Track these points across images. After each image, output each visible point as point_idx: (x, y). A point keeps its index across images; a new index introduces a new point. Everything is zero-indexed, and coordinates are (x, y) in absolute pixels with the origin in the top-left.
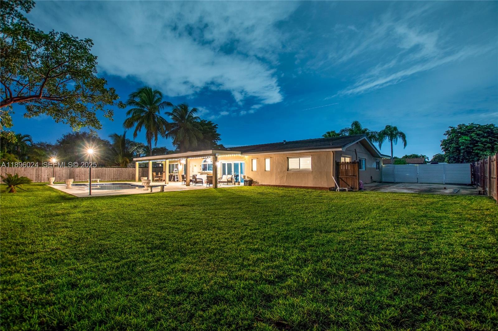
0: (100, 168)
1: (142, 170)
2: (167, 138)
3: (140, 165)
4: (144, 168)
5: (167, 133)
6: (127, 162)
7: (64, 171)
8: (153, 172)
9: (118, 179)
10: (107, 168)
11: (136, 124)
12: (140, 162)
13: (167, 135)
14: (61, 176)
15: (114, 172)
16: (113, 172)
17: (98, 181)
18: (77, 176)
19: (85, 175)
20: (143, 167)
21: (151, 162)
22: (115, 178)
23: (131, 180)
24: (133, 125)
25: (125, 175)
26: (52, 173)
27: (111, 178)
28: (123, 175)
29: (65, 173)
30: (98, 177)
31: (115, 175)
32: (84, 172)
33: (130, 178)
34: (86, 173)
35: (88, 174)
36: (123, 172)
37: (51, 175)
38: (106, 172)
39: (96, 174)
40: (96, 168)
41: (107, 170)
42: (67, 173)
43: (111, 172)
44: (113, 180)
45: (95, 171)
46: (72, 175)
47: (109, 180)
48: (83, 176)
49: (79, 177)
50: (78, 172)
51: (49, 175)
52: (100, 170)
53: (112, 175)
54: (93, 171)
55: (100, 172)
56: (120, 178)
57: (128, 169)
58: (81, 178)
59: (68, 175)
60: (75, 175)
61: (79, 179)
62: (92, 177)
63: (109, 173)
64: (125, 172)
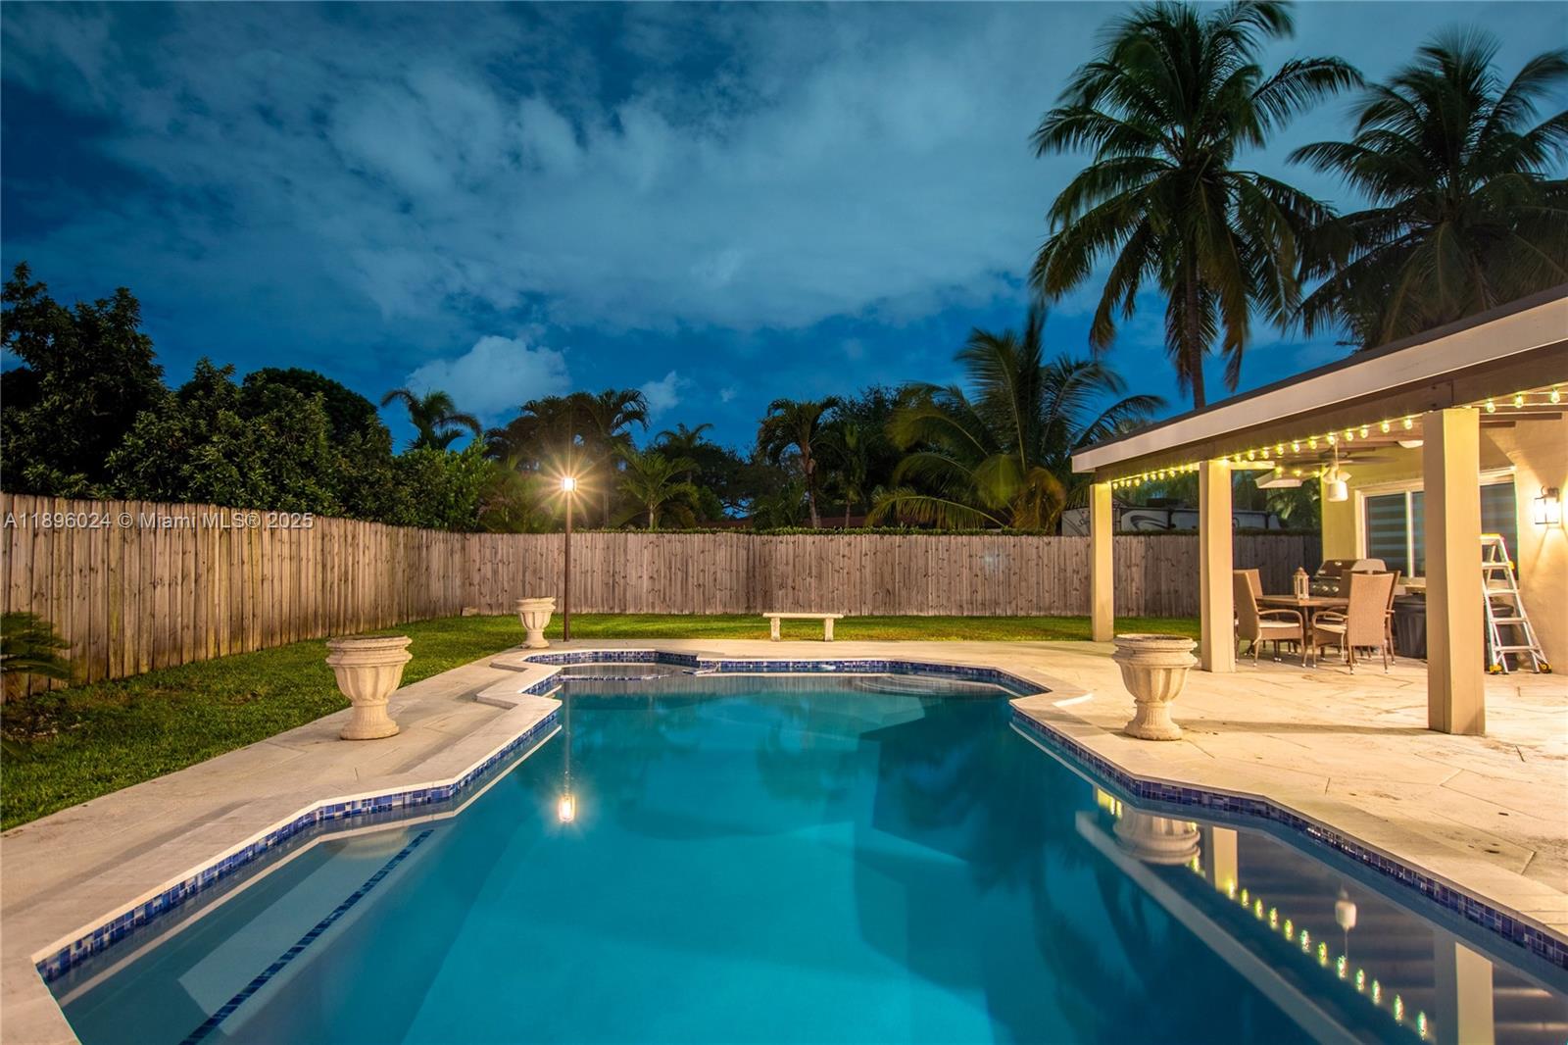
0: (897, 539)
1: (1149, 547)
2: (1309, 327)
3: (1122, 503)
4: (1158, 534)
5: (1309, 289)
6: (1049, 500)
7: (722, 555)
8: (1238, 564)
9: (997, 604)
10: (933, 539)
11: (1104, 261)
12: (1125, 482)
13: (1311, 309)
14: (709, 578)
16: (966, 561)
17: (829, 629)
18: (781, 587)
19: (819, 577)
20: (1150, 528)
21: (1221, 469)
22: (979, 598)
23: (1076, 613)
24: (1083, 271)
25: (1038, 583)
26: (671, 568)
27: (958, 597)
28: (1023, 584)
29: (728, 564)
30: (888, 591)
31: (979, 582)
32: (814, 563)
33: (1073, 601)
34: (824, 566)
35: (836, 575)
36: (1027, 563)
37: (665, 577)
38: (927, 558)
39: (878, 571)
40: (878, 536)
41: (937, 550)
42: (734, 569)
43: (955, 562)
44: (970, 614)
45: (868, 557)
46: (758, 577)
47: (949, 613)
48: (813, 585)
49: (794, 589)
50: (787, 564)
51: (655, 576)
52: (899, 546)
53: (961, 582)
54: (861, 552)
55: (900, 563)
56: (1010, 603)
57: (1060, 542)
58: (801, 594)
59: (738, 579)
60: (774, 578)
61: (790, 600)
62: (858, 593)
63: (947, 570)
64: (1038, 565)
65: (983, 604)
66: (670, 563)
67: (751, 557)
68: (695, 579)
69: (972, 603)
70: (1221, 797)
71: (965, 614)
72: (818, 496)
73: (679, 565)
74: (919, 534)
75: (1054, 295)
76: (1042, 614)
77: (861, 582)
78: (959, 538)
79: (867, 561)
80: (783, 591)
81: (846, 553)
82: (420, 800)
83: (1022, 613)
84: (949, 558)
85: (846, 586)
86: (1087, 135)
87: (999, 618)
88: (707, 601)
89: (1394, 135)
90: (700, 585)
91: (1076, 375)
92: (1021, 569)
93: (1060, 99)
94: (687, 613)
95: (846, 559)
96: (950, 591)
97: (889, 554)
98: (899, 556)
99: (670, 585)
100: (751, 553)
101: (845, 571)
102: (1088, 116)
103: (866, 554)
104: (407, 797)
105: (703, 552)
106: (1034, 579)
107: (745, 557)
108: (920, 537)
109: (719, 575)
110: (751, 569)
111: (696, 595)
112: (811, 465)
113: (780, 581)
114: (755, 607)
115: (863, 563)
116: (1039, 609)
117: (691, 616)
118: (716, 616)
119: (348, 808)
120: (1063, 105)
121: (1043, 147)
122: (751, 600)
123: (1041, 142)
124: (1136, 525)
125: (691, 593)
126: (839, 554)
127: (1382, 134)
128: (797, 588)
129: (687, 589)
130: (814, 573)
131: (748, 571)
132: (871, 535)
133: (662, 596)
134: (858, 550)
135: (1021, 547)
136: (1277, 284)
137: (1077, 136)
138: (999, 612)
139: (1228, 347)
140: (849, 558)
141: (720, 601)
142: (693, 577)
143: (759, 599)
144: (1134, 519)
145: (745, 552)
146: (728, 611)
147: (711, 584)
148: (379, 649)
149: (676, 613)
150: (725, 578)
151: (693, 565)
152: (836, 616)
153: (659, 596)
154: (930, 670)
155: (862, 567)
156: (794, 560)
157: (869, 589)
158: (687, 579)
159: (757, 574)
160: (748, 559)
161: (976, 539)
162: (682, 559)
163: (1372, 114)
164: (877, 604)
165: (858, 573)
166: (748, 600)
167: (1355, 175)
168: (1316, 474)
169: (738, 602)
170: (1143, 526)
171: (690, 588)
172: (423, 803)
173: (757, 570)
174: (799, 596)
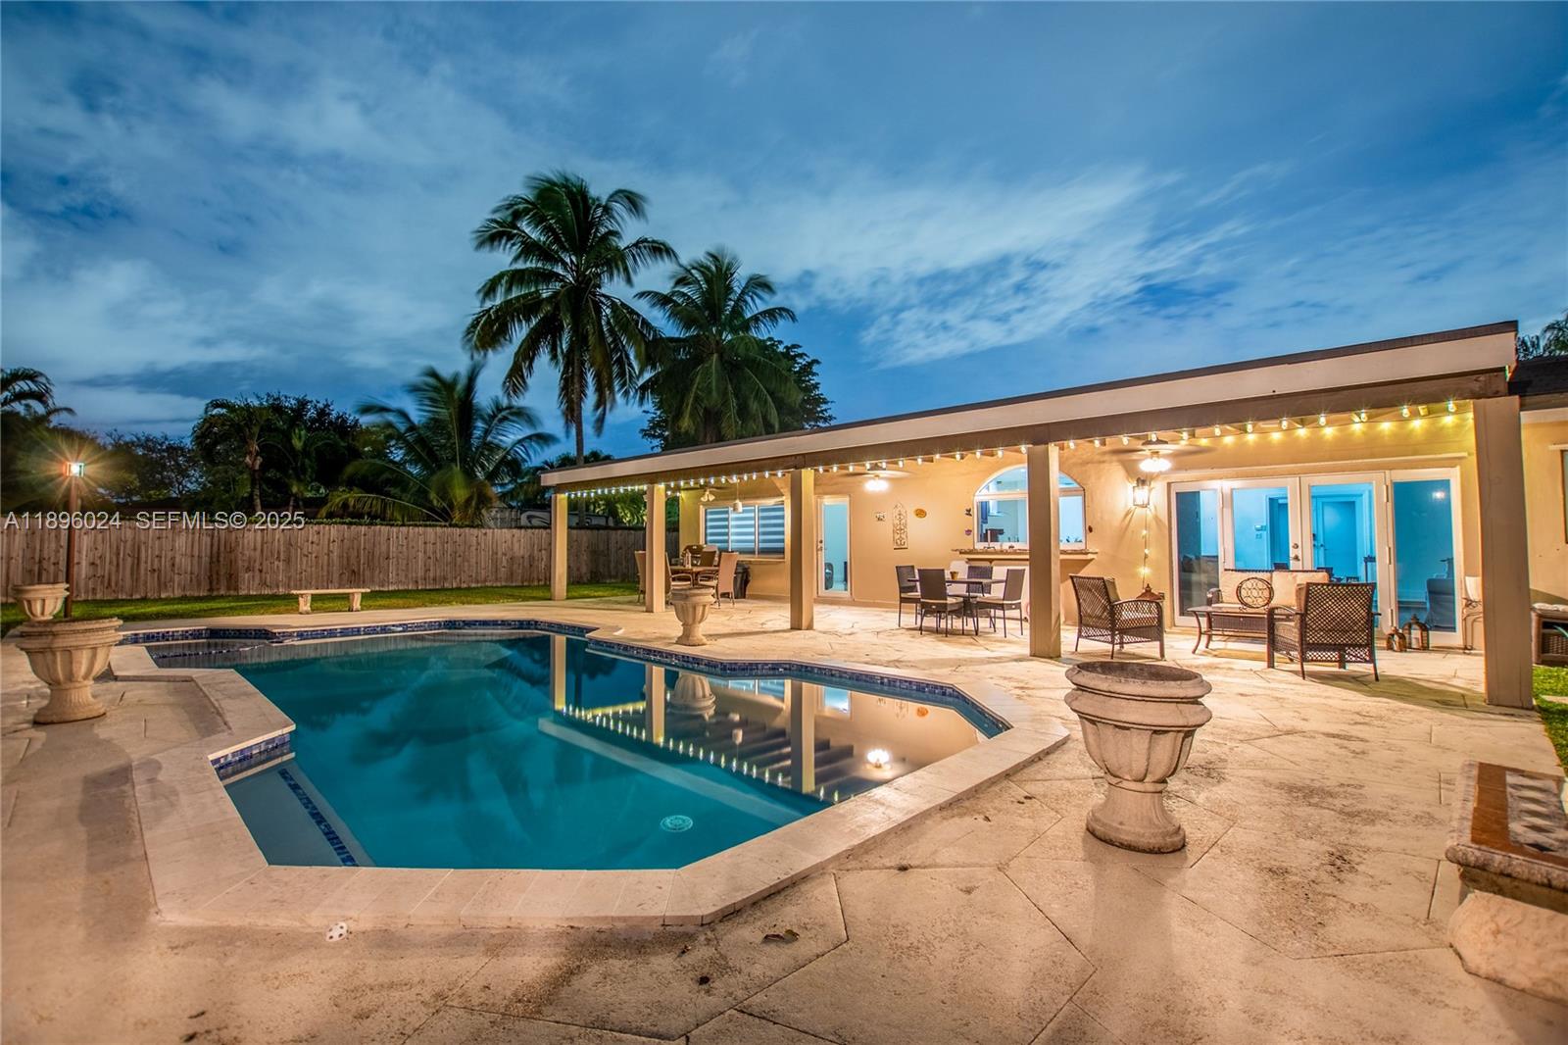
0: (363, 529)
9: (445, 579)
10: (395, 529)
11: (520, 333)
13: (643, 391)
14: (165, 563)
15: (430, 547)
16: (421, 547)
17: (357, 604)
18: (248, 570)
19: (288, 561)
21: (661, 491)
22: (432, 575)
23: (504, 584)
24: (506, 340)
25: (477, 563)
26: (118, 554)
27: (414, 575)
28: (466, 564)
29: (189, 550)
30: (353, 571)
31: (432, 564)
32: (282, 549)
33: (502, 575)
34: (293, 551)
35: (305, 559)
36: (469, 548)
37: (111, 563)
38: (389, 545)
39: (345, 555)
40: (346, 527)
41: (397, 538)
42: (196, 553)
43: (413, 547)
44: (424, 587)
45: (336, 544)
46: (222, 563)
47: (406, 587)
48: (281, 567)
49: (261, 571)
50: (255, 549)
51: (98, 562)
52: (365, 535)
53: (417, 562)
54: (329, 540)
55: (364, 549)
56: (456, 578)
57: (493, 533)
58: (268, 577)
59: (199, 563)
60: (240, 562)
61: (257, 581)
62: (325, 573)
63: (405, 554)
64: (477, 549)
65: (434, 579)
66: (118, 548)
67: (216, 544)
68: (149, 564)
69: (425, 579)
70: (767, 664)
71: (420, 588)
72: (264, 490)
73: (128, 551)
74: (382, 525)
75: (482, 353)
76: (479, 585)
77: (328, 565)
78: (416, 529)
79: (335, 547)
80: (250, 574)
81: (314, 540)
82: (270, 746)
83: (464, 586)
84: (408, 545)
85: (313, 569)
86: (513, 245)
87: (447, 589)
88: (162, 585)
89: (689, 297)
90: (154, 570)
91: (504, 413)
92: (464, 552)
93: (495, 211)
94: (138, 597)
95: (314, 545)
96: (407, 570)
97: (355, 541)
98: (365, 543)
99: (117, 571)
100: (216, 539)
101: (314, 555)
102: (515, 231)
103: (334, 541)
104: (263, 745)
105: (159, 538)
106: (474, 560)
107: (209, 543)
108: (383, 527)
109: (177, 560)
110: (215, 555)
111: (152, 582)
112: (258, 462)
113: (246, 564)
114: (218, 589)
115: (331, 548)
116: (478, 582)
117: (144, 599)
118: (174, 599)
119: (222, 761)
120: (497, 216)
121: (481, 245)
122: (214, 583)
123: (482, 239)
124: (530, 522)
125: (143, 578)
126: (308, 541)
127: (684, 295)
128: (264, 570)
129: (138, 573)
130: (282, 557)
131: (211, 557)
132: (339, 525)
133: (106, 581)
134: (327, 537)
135: (465, 536)
136: (625, 371)
137: (506, 244)
138: (447, 585)
139: (597, 407)
140: (318, 545)
141: (179, 585)
142: (146, 562)
143: (224, 583)
144: (529, 517)
145: (209, 539)
146: (188, 594)
147: (169, 569)
148: (98, 630)
149: (124, 597)
150: (183, 562)
151: (147, 551)
152: (363, 590)
153: (102, 582)
154: (480, 625)
155: (330, 552)
156: (262, 546)
157: (335, 568)
158: (138, 564)
159: (222, 559)
160: (212, 545)
161: (429, 530)
162: (134, 545)
163: (681, 281)
164: (343, 583)
165: (326, 557)
166: (211, 583)
167: (669, 316)
168: (678, 494)
169: (199, 585)
170: (535, 522)
171: (142, 572)
172: (273, 748)
173: (222, 555)
174: (266, 578)
